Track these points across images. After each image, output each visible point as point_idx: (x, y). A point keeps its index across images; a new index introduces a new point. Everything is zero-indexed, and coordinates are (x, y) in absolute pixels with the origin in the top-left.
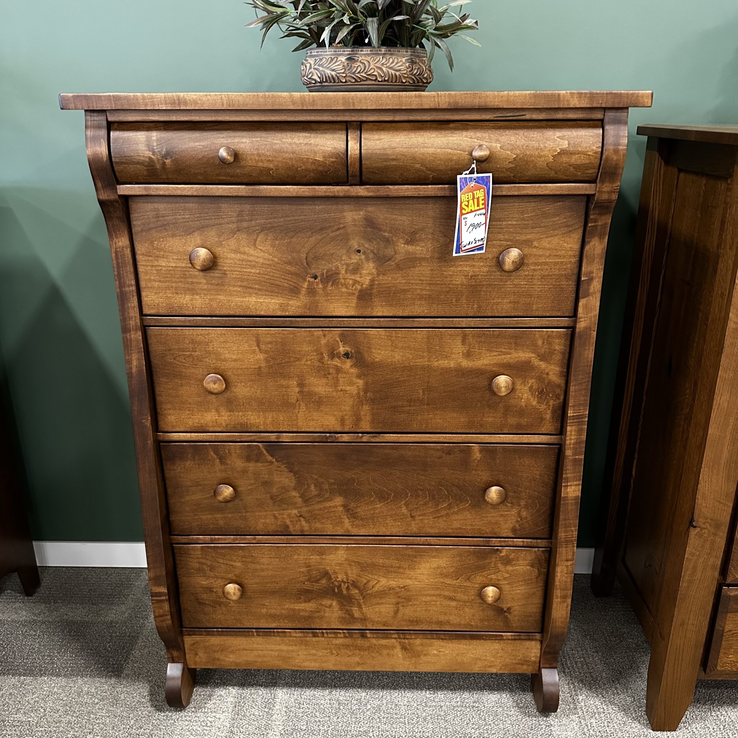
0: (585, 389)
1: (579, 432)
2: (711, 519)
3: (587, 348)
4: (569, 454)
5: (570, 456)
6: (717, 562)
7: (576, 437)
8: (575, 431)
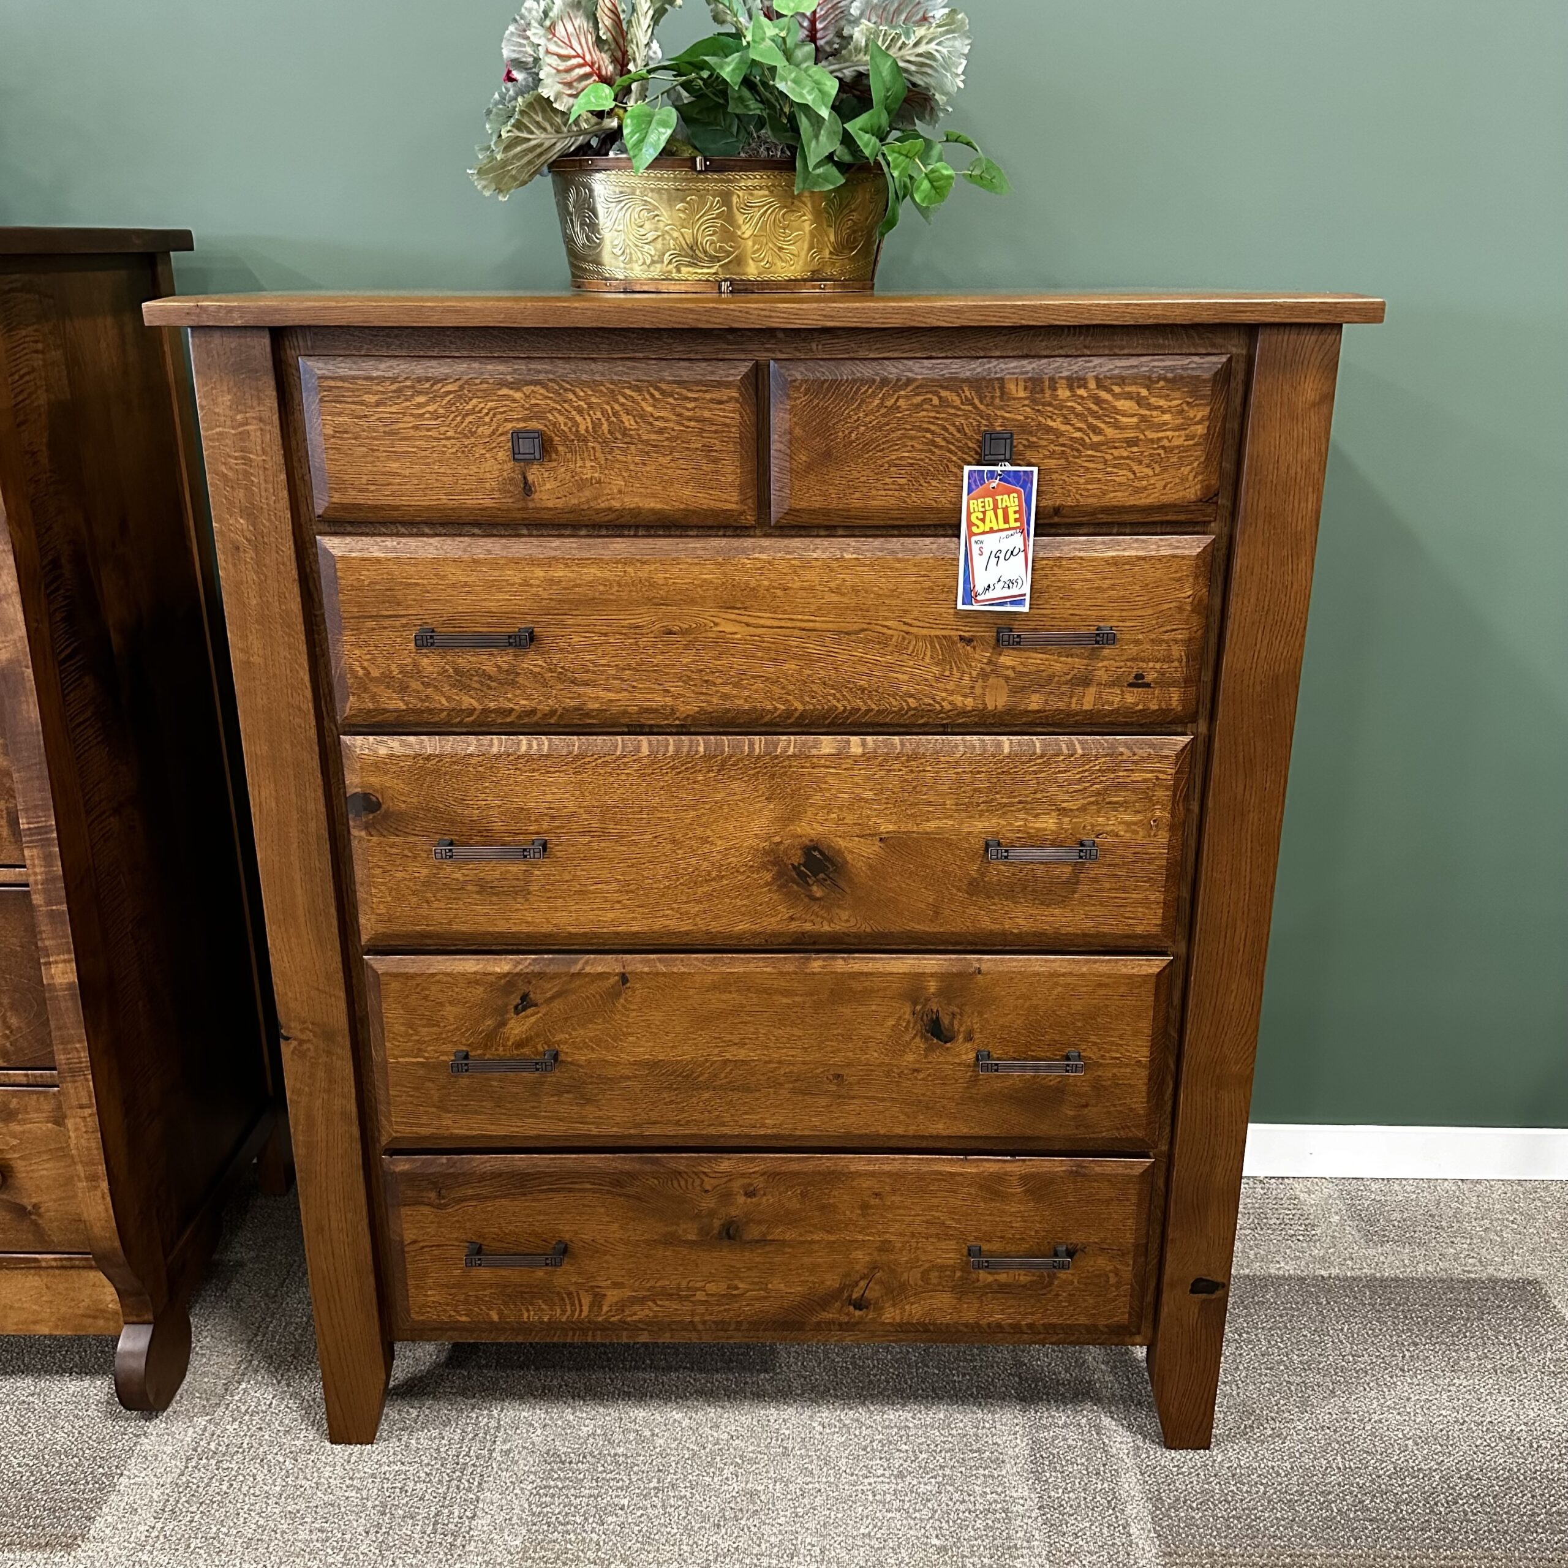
0: (38, 778)
1: (47, 858)
2: (313, 1024)
3: (23, 699)
4: (39, 902)
5: (41, 906)
6: (348, 1107)
7: (43, 869)
8: (39, 857)
